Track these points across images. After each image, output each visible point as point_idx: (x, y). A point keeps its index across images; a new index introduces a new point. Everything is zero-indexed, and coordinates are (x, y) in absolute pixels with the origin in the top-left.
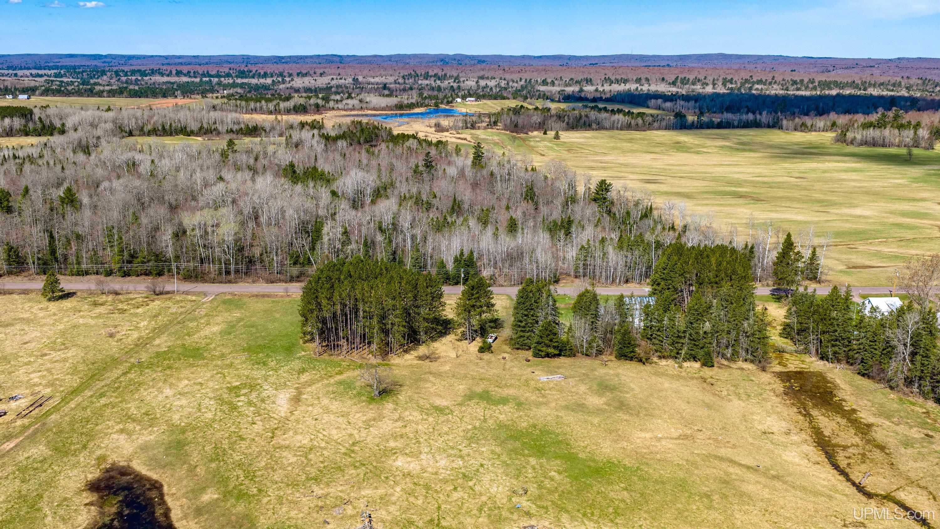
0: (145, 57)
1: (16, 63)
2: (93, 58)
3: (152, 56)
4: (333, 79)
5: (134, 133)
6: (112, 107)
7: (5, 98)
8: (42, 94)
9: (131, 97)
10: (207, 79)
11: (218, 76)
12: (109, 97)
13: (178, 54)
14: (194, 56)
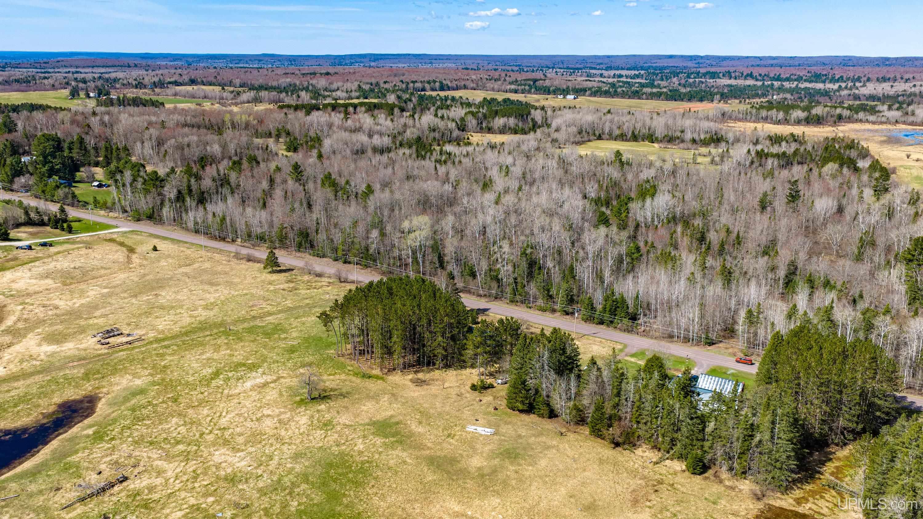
0: (739, 58)
1: (619, 63)
2: (690, 59)
3: (747, 57)
4: (915, 86)
5: (603, 136)
6: (612, 111)
7: (557, 97)
8: (590, 95)
9: (667, 100)
10: (769, 83)
11: (778, 79)
12: (647, 99)
13: (774, 55)
14: (791, 57)
